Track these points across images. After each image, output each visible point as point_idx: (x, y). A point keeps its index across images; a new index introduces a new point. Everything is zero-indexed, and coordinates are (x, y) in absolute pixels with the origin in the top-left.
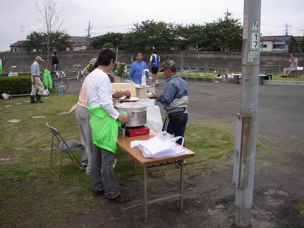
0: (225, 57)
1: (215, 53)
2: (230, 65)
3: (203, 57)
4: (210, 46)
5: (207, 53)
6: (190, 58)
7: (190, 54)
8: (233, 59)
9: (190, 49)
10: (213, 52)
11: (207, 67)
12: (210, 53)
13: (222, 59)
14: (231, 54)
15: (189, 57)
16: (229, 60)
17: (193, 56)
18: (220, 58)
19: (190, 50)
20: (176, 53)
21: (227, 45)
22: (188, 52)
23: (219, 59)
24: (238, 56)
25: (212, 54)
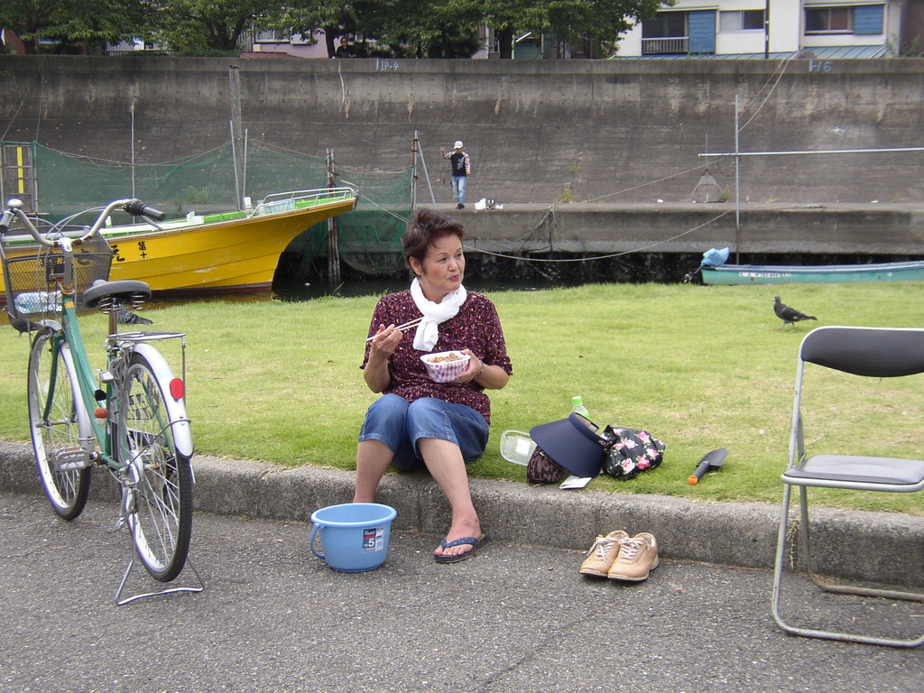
0: (528, 96)
1: (460, 70)
2: (571, 153)
3: (374, 96)
4: (418, 24)
5: (401, 74)
6: (280, 111)
7: (277, 84)
8: (585, 113)
9: (257, 48)
10: (444, 65)
11: (420, 170)
12: (419, 74)
13: (507, 110)
14: (566, 79)
15: (272, 99)
16: (557, 115)
17: (299, 94)
18: (489, 104)
19: (251, 52)
20: (179, 76)
21: (540, 16)
22: (265, 68)
23: (484, 109)
24: (619, 86)
25: (432, 75)
